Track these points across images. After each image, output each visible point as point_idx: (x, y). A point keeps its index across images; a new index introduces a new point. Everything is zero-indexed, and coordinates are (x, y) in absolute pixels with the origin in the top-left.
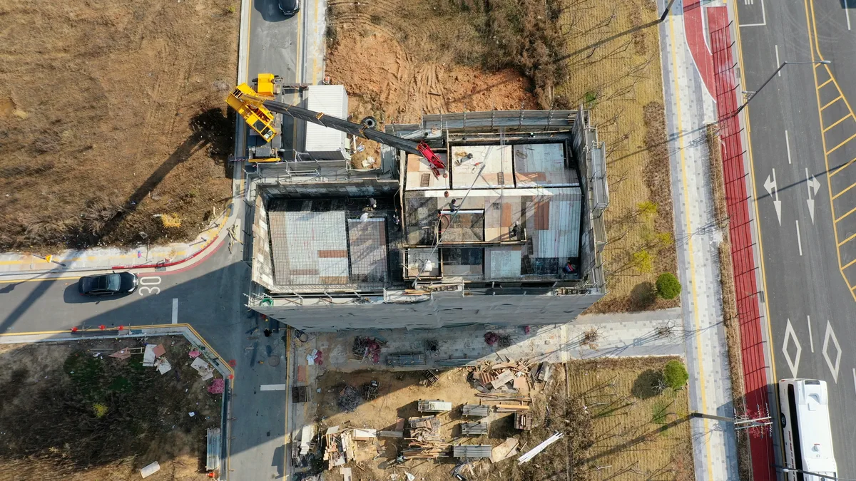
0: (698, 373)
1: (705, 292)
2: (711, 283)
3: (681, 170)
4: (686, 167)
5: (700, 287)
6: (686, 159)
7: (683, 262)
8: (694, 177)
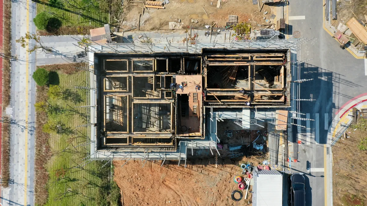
0: (29, 25)
1: (20, 75)
2: (16, 81)
3: (28, 156)
4: (24, 158)
5: (24, 78)
6: (24, 164)
7: (32, 94)
8: (20, 151)
